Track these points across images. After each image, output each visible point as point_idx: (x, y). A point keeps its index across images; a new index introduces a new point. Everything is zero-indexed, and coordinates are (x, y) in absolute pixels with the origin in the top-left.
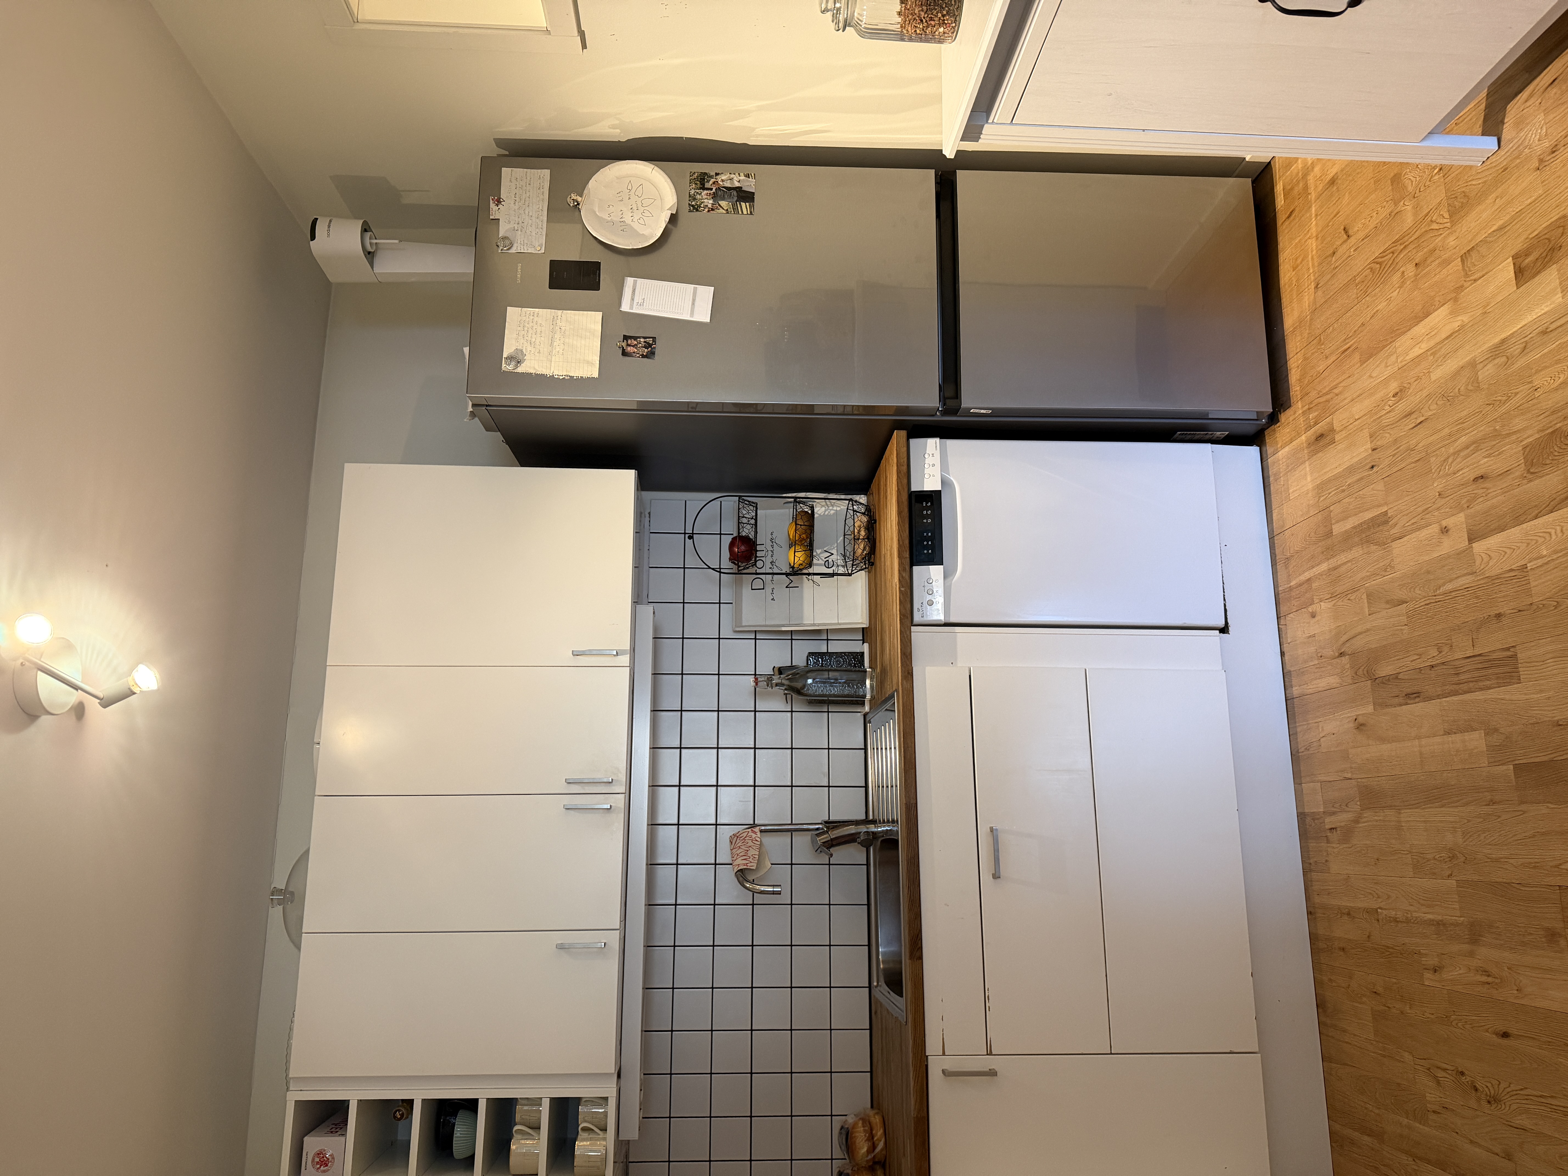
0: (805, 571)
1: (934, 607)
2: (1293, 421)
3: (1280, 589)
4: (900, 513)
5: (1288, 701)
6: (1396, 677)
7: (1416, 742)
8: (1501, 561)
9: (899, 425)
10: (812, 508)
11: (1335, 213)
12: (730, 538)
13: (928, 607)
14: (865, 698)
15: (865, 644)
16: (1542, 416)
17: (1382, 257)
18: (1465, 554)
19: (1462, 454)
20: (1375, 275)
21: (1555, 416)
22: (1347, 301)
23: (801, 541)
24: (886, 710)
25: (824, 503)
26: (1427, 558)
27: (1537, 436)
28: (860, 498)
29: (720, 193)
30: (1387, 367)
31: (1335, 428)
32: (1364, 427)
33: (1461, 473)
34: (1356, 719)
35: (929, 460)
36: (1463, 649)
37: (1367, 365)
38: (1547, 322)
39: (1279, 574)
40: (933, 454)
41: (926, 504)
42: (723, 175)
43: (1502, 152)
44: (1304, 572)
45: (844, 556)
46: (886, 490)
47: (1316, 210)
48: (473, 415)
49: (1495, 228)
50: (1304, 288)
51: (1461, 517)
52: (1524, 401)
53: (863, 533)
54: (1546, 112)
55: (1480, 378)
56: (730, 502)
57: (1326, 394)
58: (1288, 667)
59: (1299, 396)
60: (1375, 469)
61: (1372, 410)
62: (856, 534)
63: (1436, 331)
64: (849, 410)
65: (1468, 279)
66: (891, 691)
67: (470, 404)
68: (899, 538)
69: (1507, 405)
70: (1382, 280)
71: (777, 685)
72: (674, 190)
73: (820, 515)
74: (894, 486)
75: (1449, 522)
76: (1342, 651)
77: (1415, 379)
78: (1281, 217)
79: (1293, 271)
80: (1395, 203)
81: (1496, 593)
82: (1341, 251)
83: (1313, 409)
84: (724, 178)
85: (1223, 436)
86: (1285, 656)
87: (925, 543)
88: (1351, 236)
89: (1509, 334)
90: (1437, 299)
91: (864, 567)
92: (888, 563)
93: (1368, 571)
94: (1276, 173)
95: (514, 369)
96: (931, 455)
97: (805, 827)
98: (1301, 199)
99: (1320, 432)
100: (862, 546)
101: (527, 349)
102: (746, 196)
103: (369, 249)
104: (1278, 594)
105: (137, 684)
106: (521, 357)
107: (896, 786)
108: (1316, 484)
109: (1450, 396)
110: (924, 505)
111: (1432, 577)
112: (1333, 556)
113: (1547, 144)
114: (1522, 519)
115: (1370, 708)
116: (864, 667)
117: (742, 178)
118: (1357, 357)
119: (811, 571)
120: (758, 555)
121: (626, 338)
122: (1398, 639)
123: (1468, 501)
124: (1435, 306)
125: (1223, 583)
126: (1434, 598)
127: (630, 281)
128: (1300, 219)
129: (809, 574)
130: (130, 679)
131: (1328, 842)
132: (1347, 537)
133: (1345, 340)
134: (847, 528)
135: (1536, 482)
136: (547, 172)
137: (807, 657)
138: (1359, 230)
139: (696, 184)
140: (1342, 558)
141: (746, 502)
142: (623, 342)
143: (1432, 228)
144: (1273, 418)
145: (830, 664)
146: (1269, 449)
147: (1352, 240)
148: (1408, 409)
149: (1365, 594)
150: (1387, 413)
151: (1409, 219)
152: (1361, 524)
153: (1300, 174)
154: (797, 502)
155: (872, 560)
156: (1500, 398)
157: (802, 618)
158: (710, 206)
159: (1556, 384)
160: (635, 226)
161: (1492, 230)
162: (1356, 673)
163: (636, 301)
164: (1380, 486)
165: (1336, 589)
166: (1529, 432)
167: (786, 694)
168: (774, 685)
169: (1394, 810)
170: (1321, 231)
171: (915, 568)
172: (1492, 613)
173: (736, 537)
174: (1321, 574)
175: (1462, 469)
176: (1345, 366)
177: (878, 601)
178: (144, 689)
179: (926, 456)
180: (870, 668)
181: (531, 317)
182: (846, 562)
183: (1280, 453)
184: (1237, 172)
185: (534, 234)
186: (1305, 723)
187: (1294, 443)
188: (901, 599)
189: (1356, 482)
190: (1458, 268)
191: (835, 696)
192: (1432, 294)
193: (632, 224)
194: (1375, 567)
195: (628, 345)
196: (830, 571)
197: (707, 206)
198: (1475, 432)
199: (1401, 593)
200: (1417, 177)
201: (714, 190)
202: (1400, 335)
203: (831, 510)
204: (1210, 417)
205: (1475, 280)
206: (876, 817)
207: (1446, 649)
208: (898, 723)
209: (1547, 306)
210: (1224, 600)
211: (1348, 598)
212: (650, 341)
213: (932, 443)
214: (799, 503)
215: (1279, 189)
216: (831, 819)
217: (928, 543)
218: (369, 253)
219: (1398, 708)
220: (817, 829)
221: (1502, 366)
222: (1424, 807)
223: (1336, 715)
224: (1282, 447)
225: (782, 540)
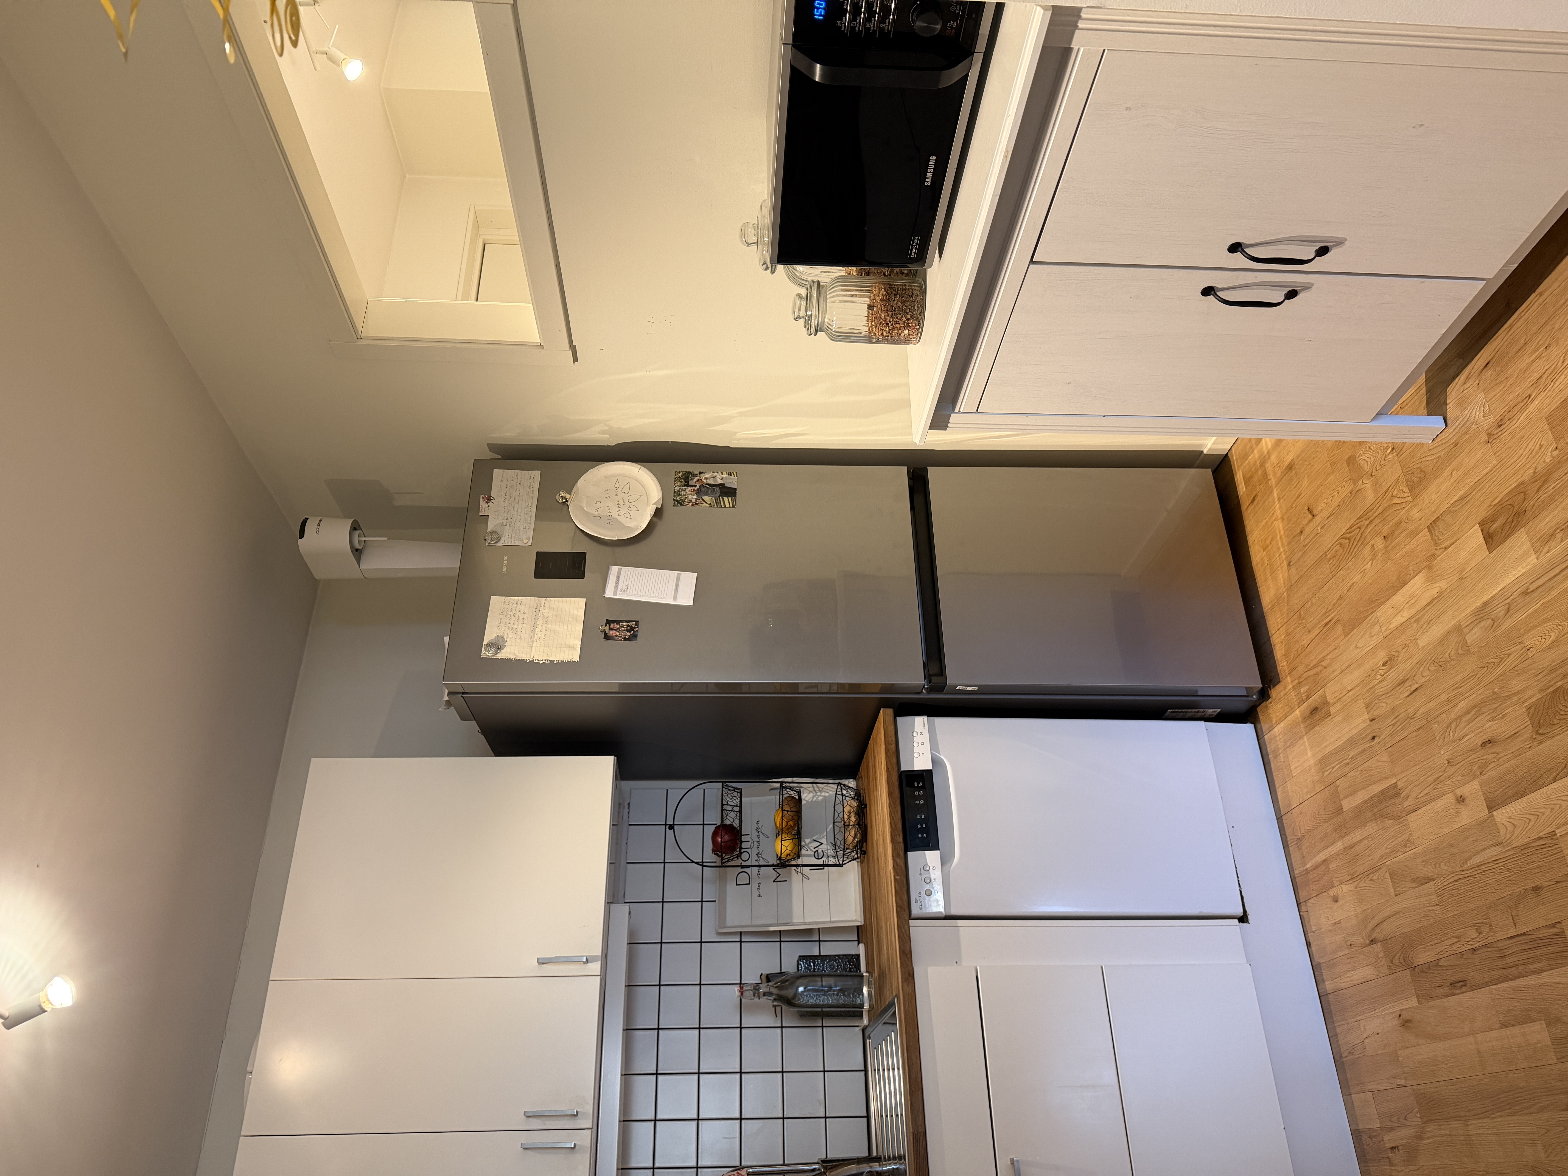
0: (793, 862)
1: (934, 897)
2: (1284, 696)
3: (1296, 872)
4: (890, 794)
5: (1321, 998)
6: (1436, 964)
7: (1471, 1039)
8: (1527, 830)
9: (885, 703)
10: (799, 793)
11: (1297, 495)
12: (713, 828)
13: (927, 898)
14: (863, 1008)
15: (860, 945)
16: (1540, 676)
17: (1349, 533)
18: (1486, 825)
19: (1464, 719)
20: (1345, 550)
21: (1553, 675)
22: (1322, 576)
23: (788, 829)
24: (884, 1023)
25: (811, 789)
26: (1447, 830)
27: (1539, 696)
28: (849, 783)
29: (704, 490)
30: (1372, 637)
31: (1328, 701)
32: (1358, 698)
33: (1467, 738)
34: (1400, 1015)
35: (917, 739)
36: (1504, 930)
37: (1352, 636)
38: (1526, 583)
39: (1292, 856)
40: (921, 732)
41: (918, 784)
42: (706, 474)
43: (1450, 430)
44: (1319, 852)
45: (835, 845)
46: (875, 771)
47: (1278, 494)
48: (448, 703)
49: (1456, 498)
50: (1276, 567)
51: (1475, 785)
52: (1519, 661)
53: (853, 819)
54: (1486, 391)
55: (1469, 642)
56: (714, 789)
57: (1314, 667)
58: (1317, 960)
59: (1287, 671)
60: (1377, 740)
61: (1364, 680)
62: (846, 820)
63: (1415, 599)
64: (835, 688)
65: (1439, 548)
66: (891, 998)
67: (447, 691)
68: (891, 820)
69: (1501, 667)
70: (1354, 553)
71: (764, 994)
72: (659, 487)
73: (807, 801)
74: (883, 766)
75: (1464, 790)
76: (1373, 937)
77: (1402, 646)
78: (1245, 503)
79: (1264, 551)
80: (1353, 482)
81: (1528, 864)
82: (1308, 529)
83: (1303, 683)
84: (707, 476)
85: (1216, 714)
86: (1312, 946)
87: (919, 826)
88: (1316, 515)
89: (1490, 597)
90: (1411, 568)
91: (856, 856)
92: (881, 850)
93: (1386, 848)
94: (1234, 463)
95: (493, 656)
96: (919, 734)
97: (800, 1167)
98: (1262, 485)
99: (1313, 706)
100: (853, 833)
101: (508, 635)
102: (728, 492)
103: (357, 546)
104: (1295, 878)
105: (49, 1001)
106: (501, 644)
107: (902, 1115)
108: (1317, 758)
109: (1442, 662)
110: (916, 785)
111: (1456, 850)
112: (1346, 834)
113: (1491, 419)
114: (1541, 783)
115: (1414, 1002)
116: (860, 971)
117: (725, 475)
118: (1339, 628)
119: (799, 862)
120: (743, 846)
121: (608, 622)
122: (1432, 921)
123: (1479, 768)
124: (1410, 575)
125: (1236, 868)
126: (1463, 873)
127: (614, 569)
128: (1263, 504)
129: (797, 866)
130: (42, 994)
131: (1391, 1164)
132: (1359, 811)
133: (1325, 613)
134: (836, 815)
135: (1548, 743)
136: (537, 473)
137: (798, 961)
138: (1322, 508)
139: (681, 482)
140: (1357, 835)
141: (730, 788)
142: (606, 626)
143: (1394, 502)
144: (1264, 694)
145: (823, 969)
146: (1265, 726)
147: (1318, 519)
148: (1401, 677)
149: (1387, 873)
150: (1380, 682)
151: (1370, 496)
152: (1372, 798)
153: (1258, 463)
154: (783, 787)
155: (864, 849)
156: (1493, 660)
157: (790, 914)
158: (694, 501)
159: (1548, 642)
160: (622, 519)
161: (1454, 500)
162: (1392, 961)
163: (620, 587)
164: (1385, 757)
165: (1355, 869)
166: (1530, 693)
167: (775, 1006)
168: (761, 995)
169: (1460, 1122)
170: (1286, 512)
171: (909, 853)
172: (1530, 886)
173: (719, 826)
174: (1337, 854)
175: (1467, 735)
176: (1329, 638)
177: (873, 893)
178: (58, 1006)
179: (915, 734)
180: (867, 972)
181: (514, 605)
182: (837, 852)
183: (1276, 729)
184: (1197, 462)
185: (522, 528)
186: (1343, 1023)
187: (1289, 718)
188: (897, 888)
189: (1359, 754)
190: (1426, 538)
191: (830, 1006)
192: (1406, 564)
193: (619, 518)
194: (1393, 844)
195: (610, 629)
196: (820, 862)
197: (691, 501)
198: (1474, 696)
199: (1426, 869)
200: (1372, 457)
201: (698, 487)
202: (1379, 606)
203: (819, 796)
204: (1200, 694)
205: (1446, 548)
206: (880, 1153)
207: (1486, 929)
208: (900, 1036)
209: (1523, 568)
210: (1240, 886)
211: (1369, 879)
212: (633, 624)
213: (920, 722)
214: (786, 788)
215: (1239, 477)
216: (828, 1157)
217: (922, 826)
218: (357, 550)
219: (1444, 1000)
220: (813, 1170)
221: (1489, 628)
222: (1493, 1116)
223: (1376, 1011)
224: (1277, 724)
225: (768, 828)
